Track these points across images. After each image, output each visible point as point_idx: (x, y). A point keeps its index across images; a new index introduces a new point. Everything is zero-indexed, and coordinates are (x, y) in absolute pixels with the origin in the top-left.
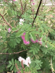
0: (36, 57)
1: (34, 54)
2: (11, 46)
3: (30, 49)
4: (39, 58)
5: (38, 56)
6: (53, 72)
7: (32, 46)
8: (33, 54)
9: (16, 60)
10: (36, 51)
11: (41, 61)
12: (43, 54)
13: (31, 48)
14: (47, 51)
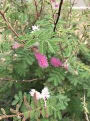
0: (59, 91)
1: (56, 84)
2: (18, 73)
3: (50, 77)
4: (64, 92)
5: (63, 90)
6: (87, 114)
7: (53, 71)
8: (54, 85)
9: (25, 93)
10: (59, 79)
11: (66, 97)
12: (71, 87)
13: (51, 75)
14: (78, 81)
